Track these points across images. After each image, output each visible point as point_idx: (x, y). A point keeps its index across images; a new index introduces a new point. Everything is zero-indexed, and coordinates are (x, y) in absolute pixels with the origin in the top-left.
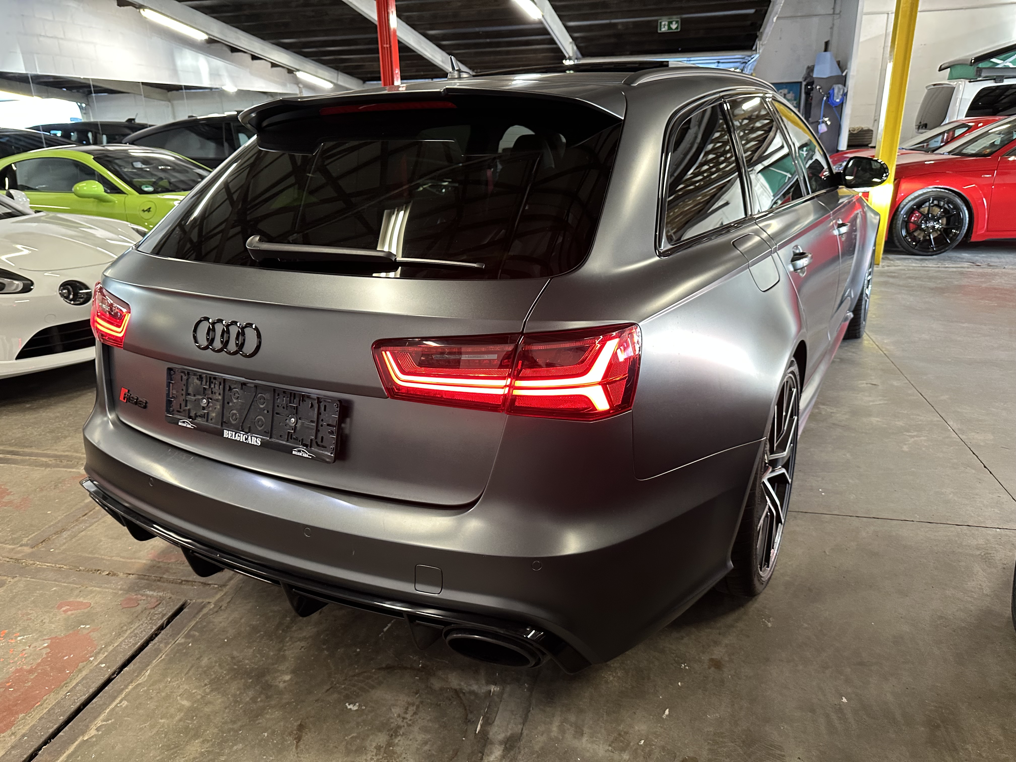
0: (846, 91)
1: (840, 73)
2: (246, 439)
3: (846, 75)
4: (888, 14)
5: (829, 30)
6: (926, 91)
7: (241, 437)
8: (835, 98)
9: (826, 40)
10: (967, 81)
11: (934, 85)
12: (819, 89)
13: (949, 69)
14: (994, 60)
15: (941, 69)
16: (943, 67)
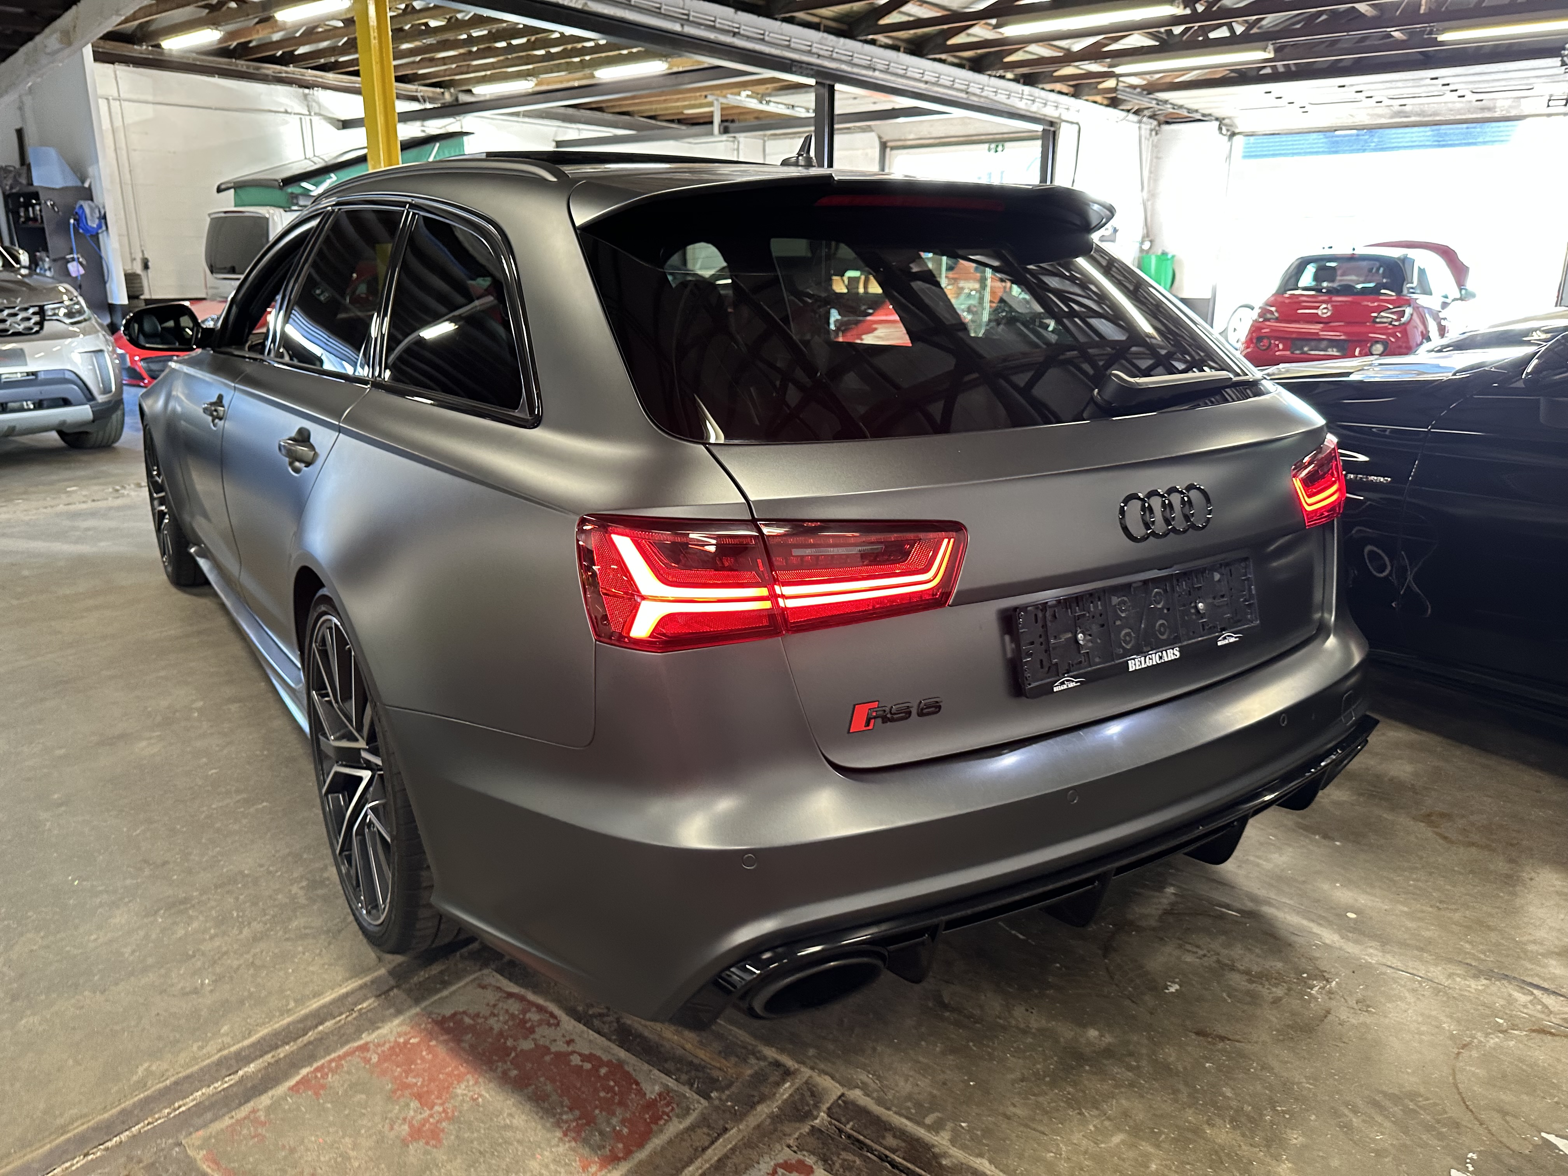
0: (103, 212)
1: (79, 184)
2: (1161, 658)
3: (90, 186)
4: (107, 99)
5: (18, 113)
6: (208, 220)
7: (1154, 659)
8: (89, 223)
9: (18, 127)
10: (281, 210)
11: (226, 212)
12: (52, 206)
13: (232, 191)
14: (304, 184)
15: (219, 190)
16: (223, 187)
